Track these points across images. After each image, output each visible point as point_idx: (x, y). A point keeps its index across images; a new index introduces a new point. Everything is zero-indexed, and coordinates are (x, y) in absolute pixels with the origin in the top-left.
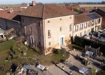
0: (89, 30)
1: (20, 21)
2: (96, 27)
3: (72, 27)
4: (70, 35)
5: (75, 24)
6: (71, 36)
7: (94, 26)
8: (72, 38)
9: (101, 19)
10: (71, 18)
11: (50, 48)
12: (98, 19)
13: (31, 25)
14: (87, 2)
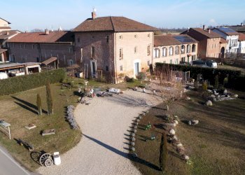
0: (177, 60)
1: (74, 41)
2: (188, 56)
3: (151, 50)
4: (148, 62)
5: (155, 46)
6: (150, 63)
7: (185, 55)
8: (151, 66)
9: (196, 44)
10: (149, 36)
11: (121, 75)
12: (191, 45)
13: (92, 45)
14: (177, 28)
